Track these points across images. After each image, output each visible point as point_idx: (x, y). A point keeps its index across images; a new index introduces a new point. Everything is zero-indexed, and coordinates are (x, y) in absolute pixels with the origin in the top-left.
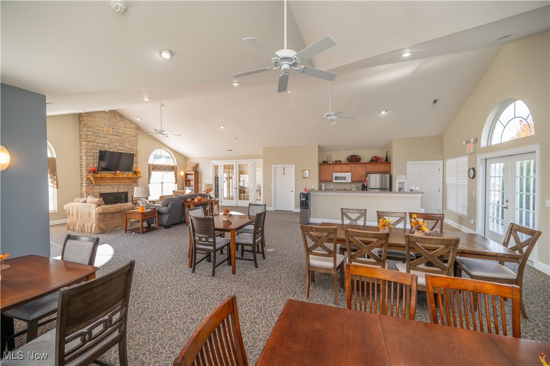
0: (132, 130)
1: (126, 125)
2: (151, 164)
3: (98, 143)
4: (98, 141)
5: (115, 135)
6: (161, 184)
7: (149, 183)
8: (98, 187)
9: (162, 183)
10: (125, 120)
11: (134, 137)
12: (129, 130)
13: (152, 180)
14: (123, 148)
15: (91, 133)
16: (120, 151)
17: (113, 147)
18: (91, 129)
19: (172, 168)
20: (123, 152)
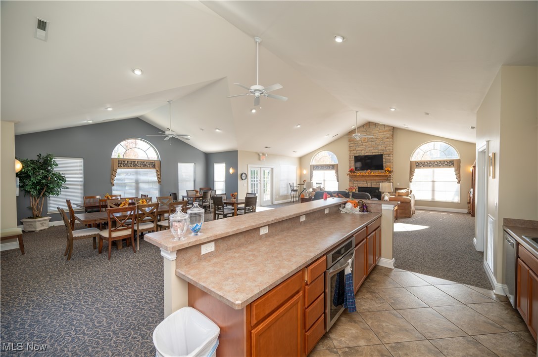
0: (385, 133)
1: (380, 130)
2: (414, 161)
3: (357, 151)
4: (357, 149)
5: (370, 141)
6: (431, 183)
7: (411, 182)
8: (357, 182)
9: (433, 182)
10: (379, 127)
11: (387, 138)
12: (382, 133)
13: (414, 178)
14: (376, 151)
15: (353, 145)
16: (373, 154)
17: (368, 151)
18: (353, 142)
19: (450, 163)
20: (377, 154)
